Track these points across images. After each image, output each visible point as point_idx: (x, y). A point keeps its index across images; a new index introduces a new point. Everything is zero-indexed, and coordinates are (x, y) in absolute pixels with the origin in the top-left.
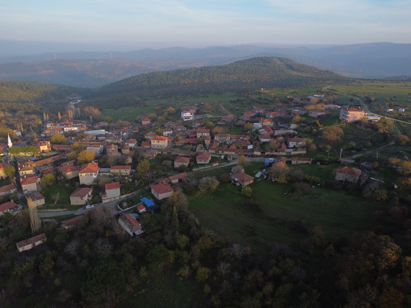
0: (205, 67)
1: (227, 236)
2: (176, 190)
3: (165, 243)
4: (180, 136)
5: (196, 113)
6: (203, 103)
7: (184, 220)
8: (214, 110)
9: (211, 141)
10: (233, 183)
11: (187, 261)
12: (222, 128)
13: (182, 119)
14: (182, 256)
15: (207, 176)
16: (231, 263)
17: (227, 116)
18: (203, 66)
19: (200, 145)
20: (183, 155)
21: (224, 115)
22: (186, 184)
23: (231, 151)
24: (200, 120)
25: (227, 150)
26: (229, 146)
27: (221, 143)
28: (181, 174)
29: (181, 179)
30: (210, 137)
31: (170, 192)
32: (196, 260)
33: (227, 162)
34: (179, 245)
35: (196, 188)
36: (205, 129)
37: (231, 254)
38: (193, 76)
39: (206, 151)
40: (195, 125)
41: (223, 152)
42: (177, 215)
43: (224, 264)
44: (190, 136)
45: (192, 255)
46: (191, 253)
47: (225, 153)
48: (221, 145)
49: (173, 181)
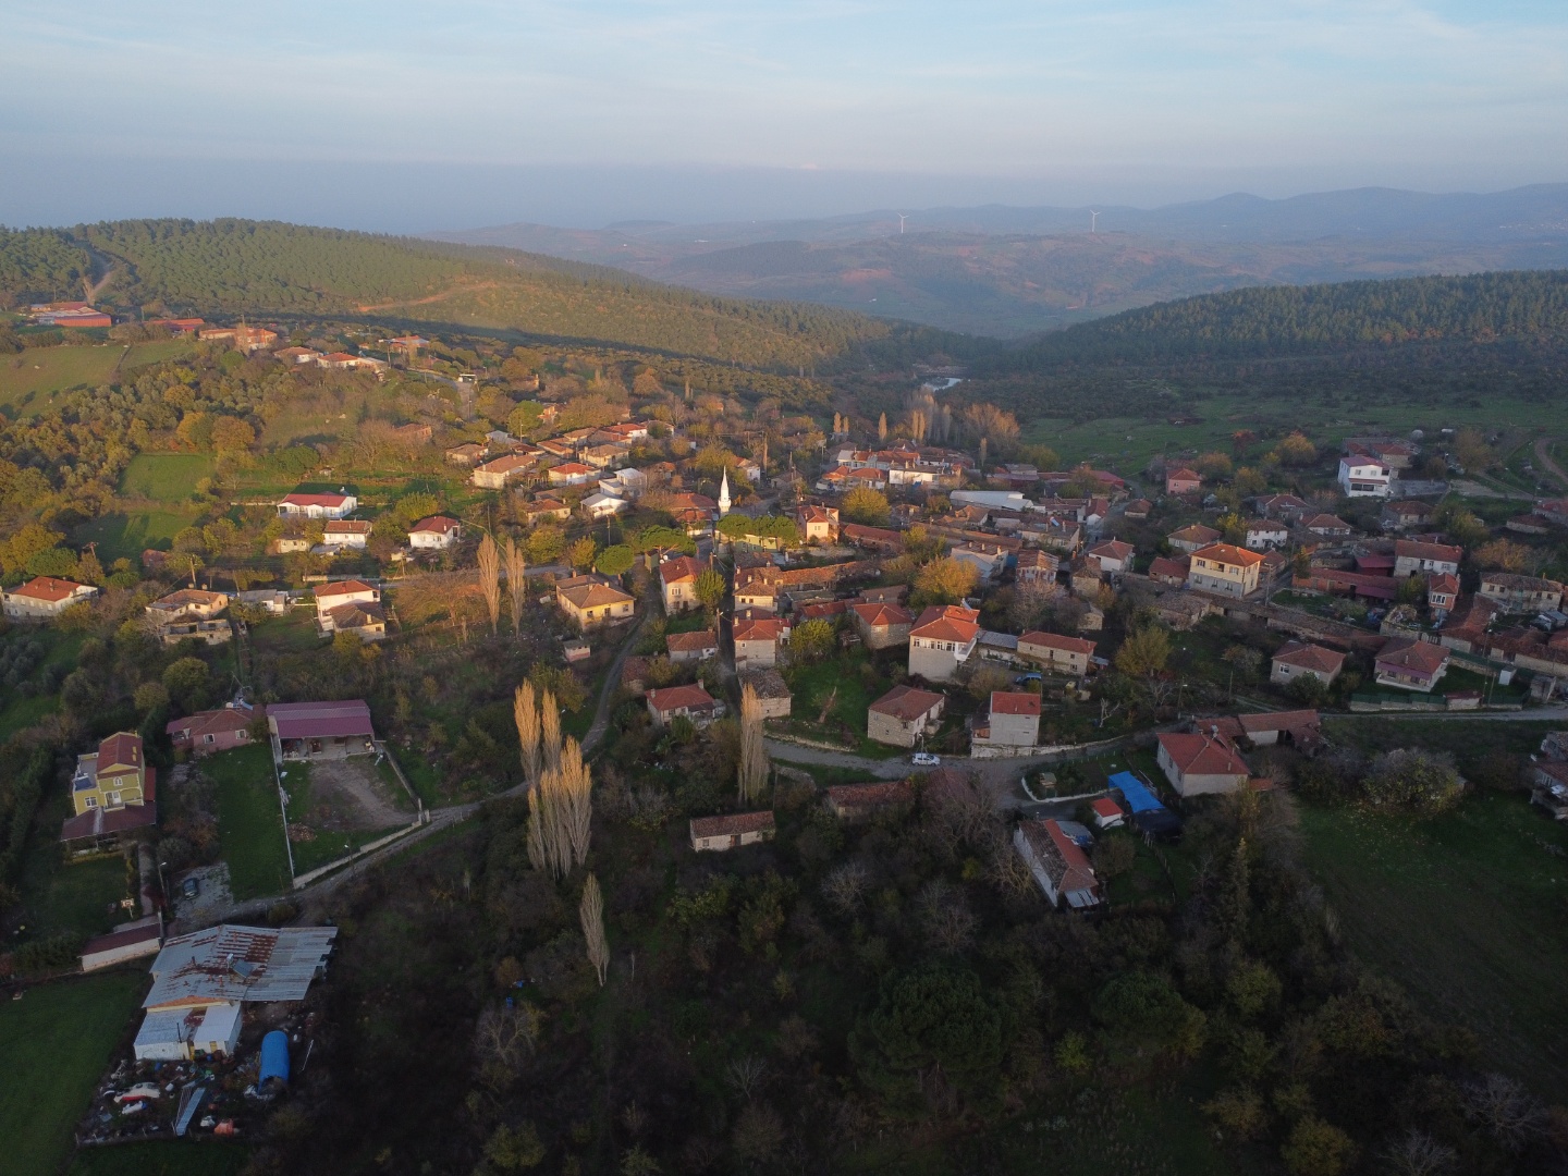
0: (1488, 277)
1: (1464, 1029)
2: (1262, 773)
3: (1178, 972)
4: (1320, 556)
5: (1409, 470)
6: (1450, 431)
7: (1273, 904)
8: (1500, 464)
9: (1457, 599)
10: (1540, 801)
11: (1258, 1070)
12: (1527, 548)
13: (1340, 490)
14: (1239, 1044)
15: (1415, 744)
16: (1459, 1152)
17: (1559, 501)
18: (1482, 271)
19: (1406, 607)
20: (1317, 636)
21: (1547, 490)
22: (1308, 759)
23: (1552, 655)
24: (1420, 504)
25: (1530, 651)
26: (1546, 635)
27: (1509, 615)
28: (1295, 713)
29: (1289, 735)
30: (1458, 579)
31: (1232, 776)
32: (1297, 1083)
33: (1524, 702)
34: (1232, 996)
35: (1353, 786)
36: (1441, 542)
37: (1469, 1113)
38: (1424, 310)
39: (1425, 636)
40: (1396, 521)
41: (1510, 655)
42: (1246, 873)
43: (1425, 1143)
44: (1362, 564)
45: (1283, 1054)
46: (1280, 1045)
47: (1522, 660)
48: (1505, 622)
49: (1252, 735)
